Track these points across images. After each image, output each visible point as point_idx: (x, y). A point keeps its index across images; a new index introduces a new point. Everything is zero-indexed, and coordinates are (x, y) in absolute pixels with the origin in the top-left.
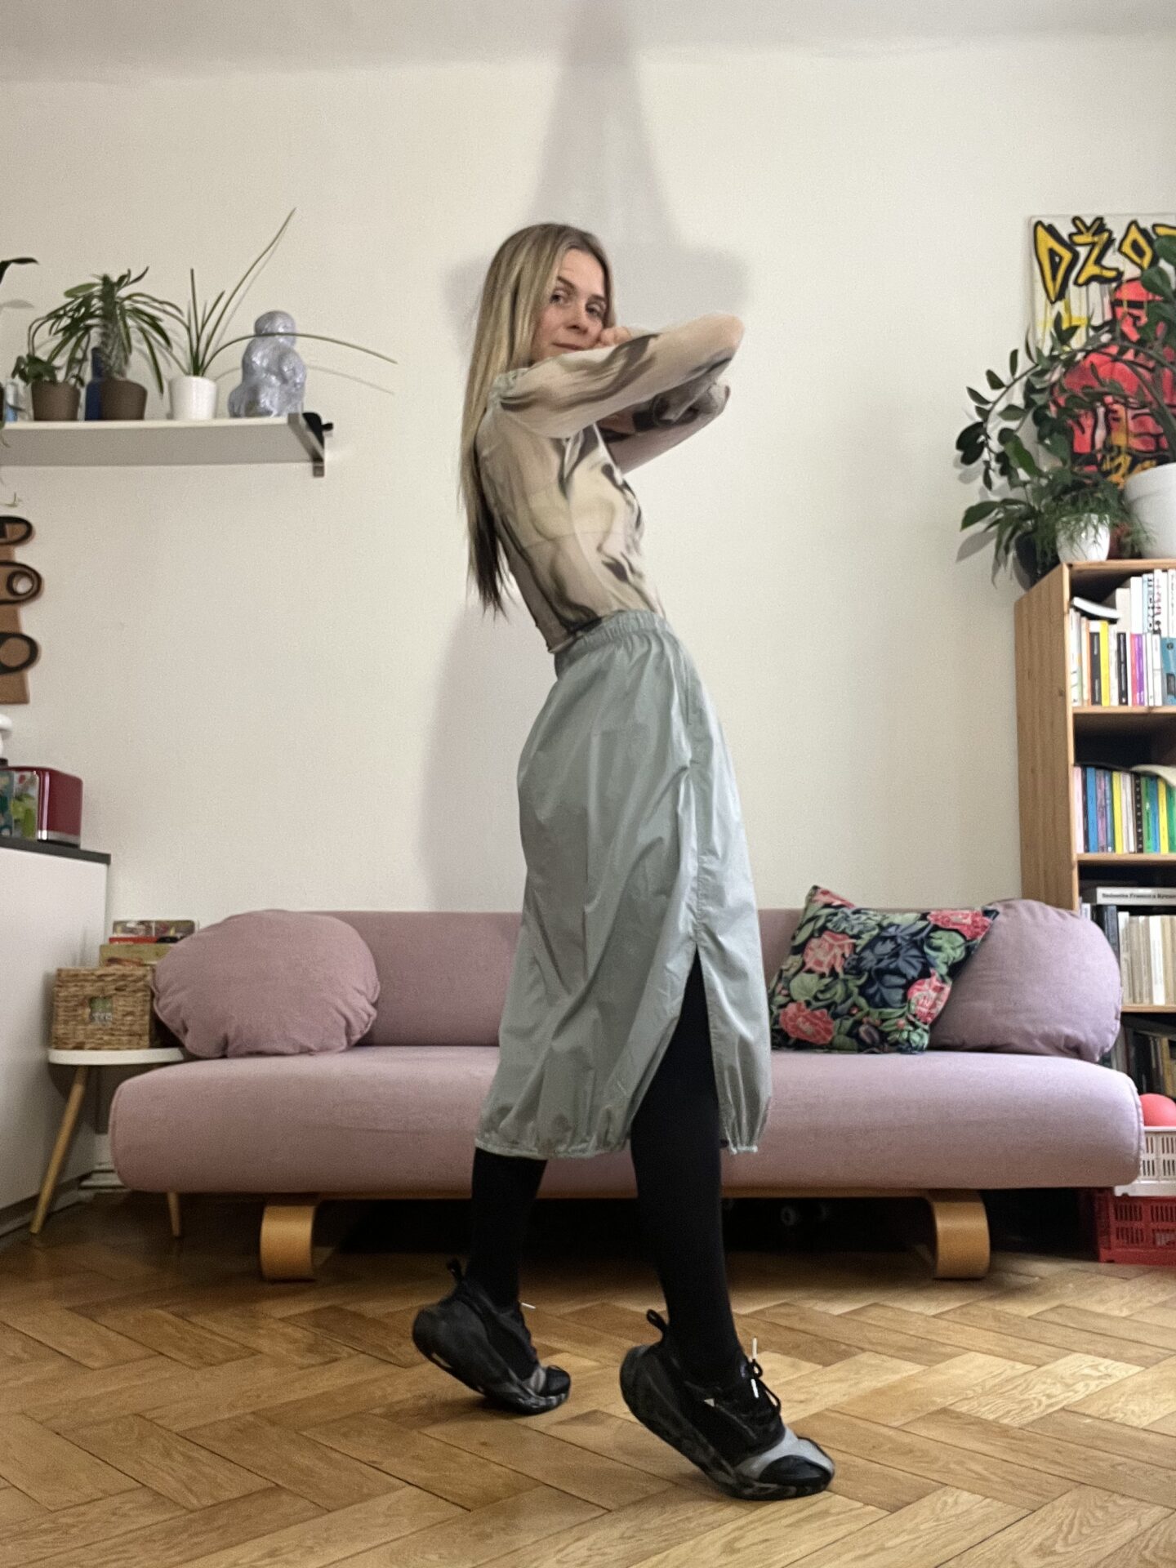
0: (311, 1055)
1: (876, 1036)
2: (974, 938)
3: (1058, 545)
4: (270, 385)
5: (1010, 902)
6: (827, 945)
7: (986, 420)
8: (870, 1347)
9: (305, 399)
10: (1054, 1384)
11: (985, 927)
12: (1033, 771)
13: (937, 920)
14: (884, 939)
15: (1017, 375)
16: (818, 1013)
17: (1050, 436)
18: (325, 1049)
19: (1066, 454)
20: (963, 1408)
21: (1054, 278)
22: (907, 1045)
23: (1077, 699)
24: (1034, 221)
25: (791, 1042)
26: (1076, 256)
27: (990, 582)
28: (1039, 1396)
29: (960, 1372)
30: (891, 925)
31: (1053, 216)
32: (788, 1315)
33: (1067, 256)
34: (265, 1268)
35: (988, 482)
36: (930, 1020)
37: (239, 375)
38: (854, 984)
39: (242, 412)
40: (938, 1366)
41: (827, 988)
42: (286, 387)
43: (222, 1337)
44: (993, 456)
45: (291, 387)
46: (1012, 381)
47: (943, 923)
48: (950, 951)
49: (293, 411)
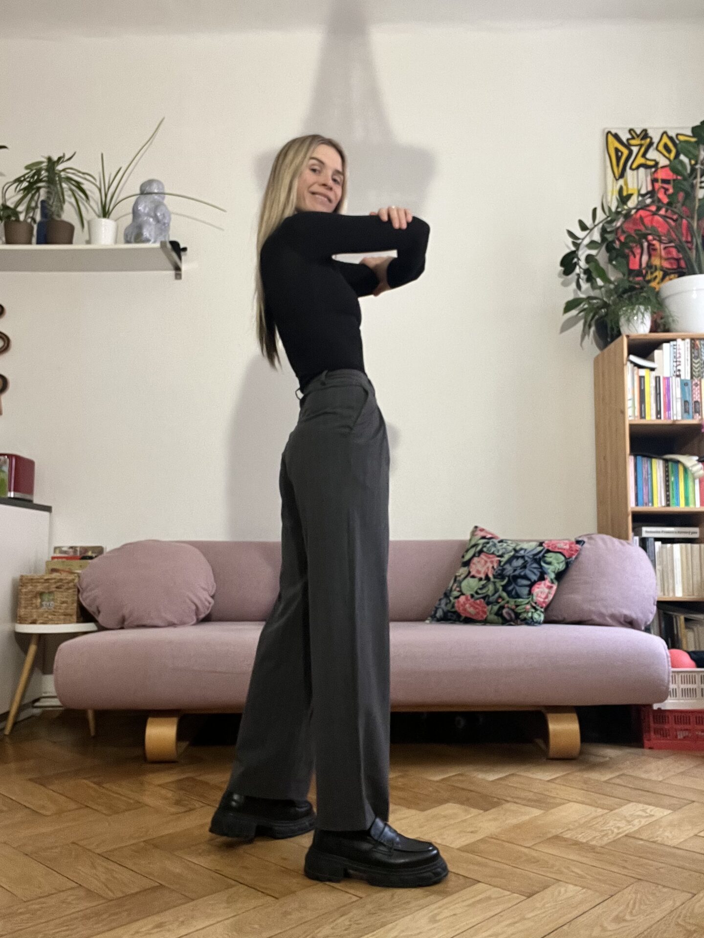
0: (176, 627)
1: (513, 615)
2: (570, 557)
3: (621, 324)
4: (150, 224)
5: (593, 536)
6: (483, 561)
7: (578, 249)
8: (512, 800)
9: (171, 232)
10: (619, 821)
11: (577, 551)
12: (604, 458)
13: (549, 546)
14: (518, 558)
15: (596, 222)
16: (478, 601)
17: (615, 259)
18: (183, 623)
19: (625, 270)
20: (568, 836)
21: (618, 165)
22: (531, 620)
23: (631, 415)
24: (606, 131)
25: (462, 618)
26: (631, 152)
27: (579, 345)
28: (612, 828)
29: (564, 814)
30: (521, 549)
31: (618, 128)
32: (462, 781)
33: (626, 152)
34: (149, 756)
35: (579, 286)
36: (544, 605)
37: (130, 217)
38: (500, 584)
39: (133, 240)
40: (552, 811)
41: (484, 586)
42: (159, 225)
43: (124, 796)
44: (582, 270)
45: (162, 225)
46: (593, 226)
47: (552, 548)
48: (556, 565)
49: (163, 240)
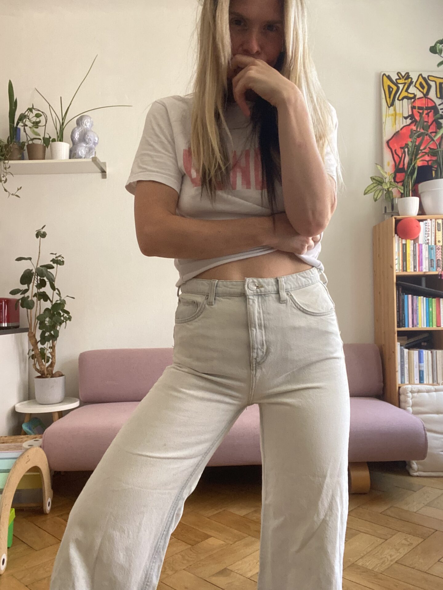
10: (392, 549)
21: (390, 97)
23: (397, 269)
24: (382, 74)
26: (398, 88)
28: (387, 556)
31: (390, 72)
33: (395, 88)
49: (93, 156)
